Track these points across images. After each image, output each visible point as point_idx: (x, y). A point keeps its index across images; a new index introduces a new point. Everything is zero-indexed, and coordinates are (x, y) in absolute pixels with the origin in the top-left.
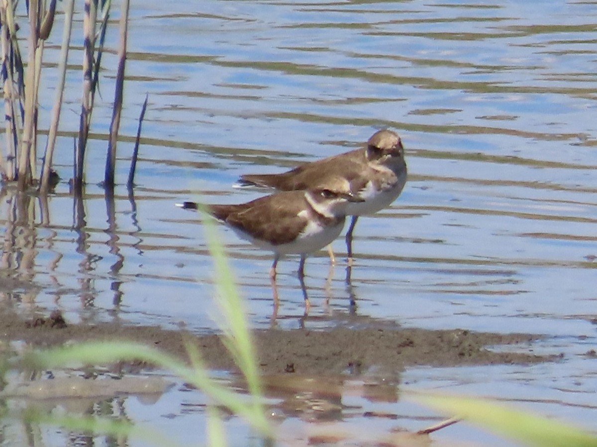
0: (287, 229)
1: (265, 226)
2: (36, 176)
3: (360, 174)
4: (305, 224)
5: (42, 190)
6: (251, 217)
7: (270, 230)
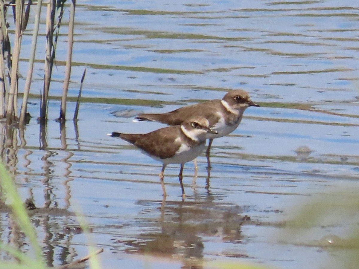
0: (168, 150)
1: (156, 147)
2: (17, 115)
3: (215, 114)
4: (179, 146)
5: (20, 123)
6: (148, 142)
7: (159, 150)
